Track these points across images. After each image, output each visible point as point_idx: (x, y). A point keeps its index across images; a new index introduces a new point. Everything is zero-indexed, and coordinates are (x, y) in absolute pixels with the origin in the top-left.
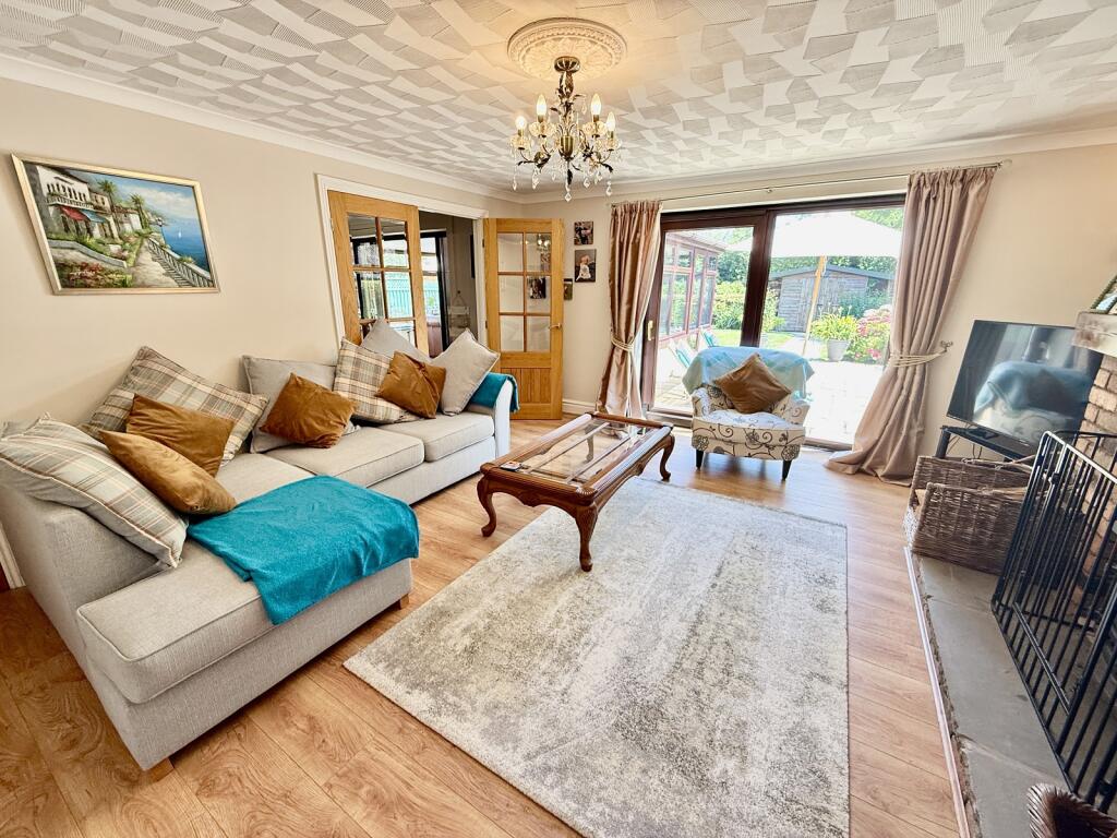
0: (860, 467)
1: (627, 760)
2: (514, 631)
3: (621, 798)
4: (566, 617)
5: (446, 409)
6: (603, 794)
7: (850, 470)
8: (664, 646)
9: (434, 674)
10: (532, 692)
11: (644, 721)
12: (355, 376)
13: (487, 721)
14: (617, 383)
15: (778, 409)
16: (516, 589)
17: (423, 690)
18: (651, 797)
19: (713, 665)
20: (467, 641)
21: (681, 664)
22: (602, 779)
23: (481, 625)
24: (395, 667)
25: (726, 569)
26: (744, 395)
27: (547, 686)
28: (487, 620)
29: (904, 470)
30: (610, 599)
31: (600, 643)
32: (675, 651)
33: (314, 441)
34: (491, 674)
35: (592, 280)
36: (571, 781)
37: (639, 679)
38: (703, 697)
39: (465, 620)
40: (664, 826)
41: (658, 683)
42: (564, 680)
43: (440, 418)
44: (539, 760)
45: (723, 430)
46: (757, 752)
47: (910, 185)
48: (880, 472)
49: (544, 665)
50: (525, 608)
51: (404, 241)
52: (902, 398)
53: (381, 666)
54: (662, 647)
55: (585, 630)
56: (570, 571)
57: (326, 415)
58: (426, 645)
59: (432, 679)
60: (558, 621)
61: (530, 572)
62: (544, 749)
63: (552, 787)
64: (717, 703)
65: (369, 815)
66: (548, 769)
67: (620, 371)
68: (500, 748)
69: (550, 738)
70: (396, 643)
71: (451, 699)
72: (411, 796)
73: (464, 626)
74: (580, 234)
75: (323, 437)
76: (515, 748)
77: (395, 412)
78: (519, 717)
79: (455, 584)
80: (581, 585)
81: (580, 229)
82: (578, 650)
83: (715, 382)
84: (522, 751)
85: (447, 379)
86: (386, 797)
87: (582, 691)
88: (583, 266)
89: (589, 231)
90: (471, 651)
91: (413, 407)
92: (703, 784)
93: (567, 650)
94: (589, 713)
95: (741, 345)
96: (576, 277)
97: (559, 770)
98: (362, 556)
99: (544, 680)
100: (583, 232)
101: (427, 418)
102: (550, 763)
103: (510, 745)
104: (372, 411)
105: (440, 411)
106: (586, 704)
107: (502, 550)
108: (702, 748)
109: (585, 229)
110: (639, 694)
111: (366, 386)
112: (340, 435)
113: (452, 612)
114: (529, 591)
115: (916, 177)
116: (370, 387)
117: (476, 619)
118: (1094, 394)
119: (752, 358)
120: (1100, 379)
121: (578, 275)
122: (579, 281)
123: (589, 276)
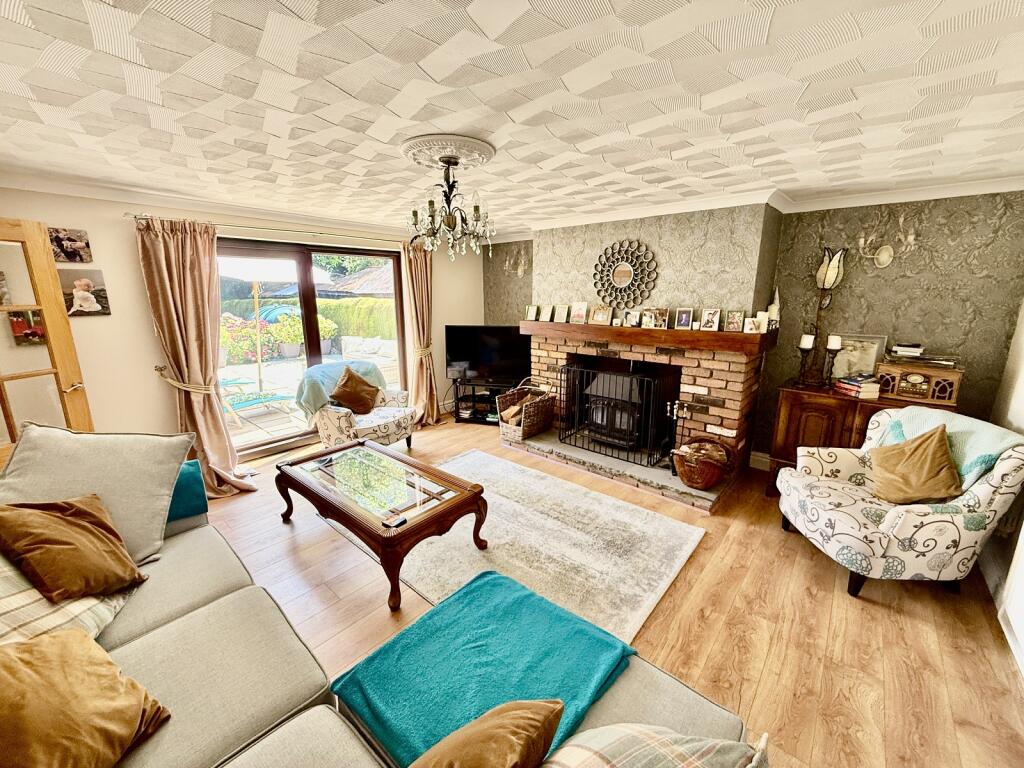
0: (422, 424)
5: (140, 555)
8: (566, 530)
10: (601, 586)
11: (616, 547)
13: (624, 608)
14: (208, 433)
18: (654, 553)
19: (580, 519)
21: (578, 528)
22: (649, 566)
27: (596, 580)
30: (522, 542)
31: (562, 553)
32: (569, 528)
35: (105, 311)
36: (653, 576)
37: (590, 544)
38: (599, 526)
41: (592, 538)
42: (591, 572)
46: (626, 520)
47: (404, 248)
48: (431, 421)
49: (580, 579)
52: (429, 374)
55: (550, 558)
56: (484, 556)
62: (638, 585)
63: (658, 583)
64: (602, 523)
65: (696, 665)
66: (649, 584)
67: (206, 420)
69: (631, 582)
72: (678, 646)
74: (60, 246)
76: (640, 597)
78: (620, 593)
80: (504, 553)
81: (59, 239)
82: (568, 563)
83: (331, 397)
84: (641, 594)
85: (112, 508)
86: (682, 657)
87: (599, 566)
88: (80, 293)
89: (80, 244)
92: (644, 538)
93: (567, 568)
94: (614, 565)
97: (649, 580)
99: (592, 580)
100: (65, 242)
102: (646, 583)
106: (608, 565)
108: (627, 534)
110: (599, 546)
118: (533, 352)
119: (348, 370)
120: (534, 345)
121: (72, 305)
122: (75, 314)
123: (98, 307)
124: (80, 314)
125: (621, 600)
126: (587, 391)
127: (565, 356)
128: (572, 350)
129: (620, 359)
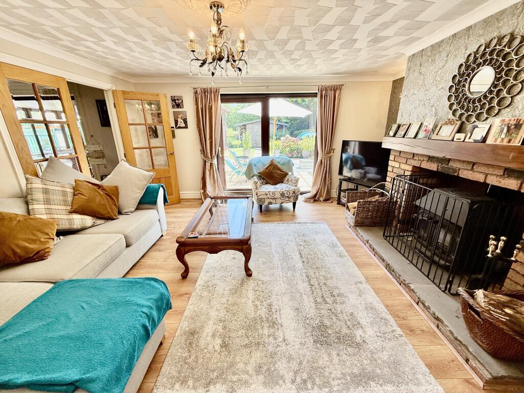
0: (315, 199)
1: (329, 354)
2: (239, 323)
3: (339, 373)
4: (258, 303)
5: (124, 211)
6: (333, 376)
7: (312, 201)
8: (305, 296)
9: (213, 371)
10: (270, 348)
11: (323, 333)
12: (47, 202)
13: (261, 377)
14: (210, 179)
15: (285, 181)
16: (224, 300)
17: (215, 383)
18: (348, 364)
19: (327, 296)
20: (219, 341)
21: (316, 301)
22: (327, 369)
23: (220, 329)
24: (187, 382)
25: (303, 253)
26: (272, 177)
27: (275, 342)
28: (221, 324)
29: (328, 197)
30: (270, 285)
31: (281, 308)
32: (311, 296)
33: (30, 257)
34: (245, 351)
35: (186, 127)
36: (317, 379)
37: (308, 316)
38: (333, 310)
39: (209, 330)
40: (360, 373)
41: (315, 313)
42: (280, 334)
43: (121, 217)
44: (298, 380)
45: (271, 193)
46: (363, 322)
47: (319, 90)
48: (321, 199)
49: (266, 332)
50: (236, 308)
51: (59, 101)
52: (325, 171)
53: (177, 386)
54: (305, 297)
55: (270, 305)
56: (243, 280)
57: (35, 235)
58: (197, 357)
59: (215, 374)
60: (256, 306)
61: (223, 288)
62: (296, 373)
63: (313, 388)
64: (339, 310)
66: (305, 381)
67: (210, 174)
68: (278, 387)
69: (294, 365)
70: (176, 366)
71: (235, 378)
73: (210, 334)
74: (175, 102)
75: (38, 252)
76: (284, 382)
77: (88, 220)
78: (274, 365)
79: (187, 313)
80: (253, 285)
81: (175, 100)
82: (275, 317)
83: (259, 173)
84: (288, 381)
85: (120, 192)
87: (290, 335)
88: (179, 120)
89: (180, 101)
90: (225, 345)
91: (102, 215)
92: (358, 346)
93: (270, 319)
94: (301, 343)
95: (263, 156)
96: (176, 126)
97: (309, 378)
98: (148, 325)
99: (271, 339)
100: (177, 101)
101: (113, 219)
102: (304, 378)
103: (281, 382)
104: (70, 224)
105: (120, 213)
106: (297, 339)
107: (199, 282)
108: (348, 332)
109: (178, 100)
110: (312, 322)
111: (60, 207)
112: (52, 247)
113: (198, 329)
114: (231, 298)
115: (320, 87)
116: (63, 207)
117: (215, 327)
118: (390, 163)
119: (272, 161)
120: (391, 157)
121: (177, 125)
122: (178, 128)
123: (184, 125)
124: (180, 128)
125: (269, 369)
126: (417, 203)
127: (410, 168)
128: (417, 164)
129: (458, 177)
